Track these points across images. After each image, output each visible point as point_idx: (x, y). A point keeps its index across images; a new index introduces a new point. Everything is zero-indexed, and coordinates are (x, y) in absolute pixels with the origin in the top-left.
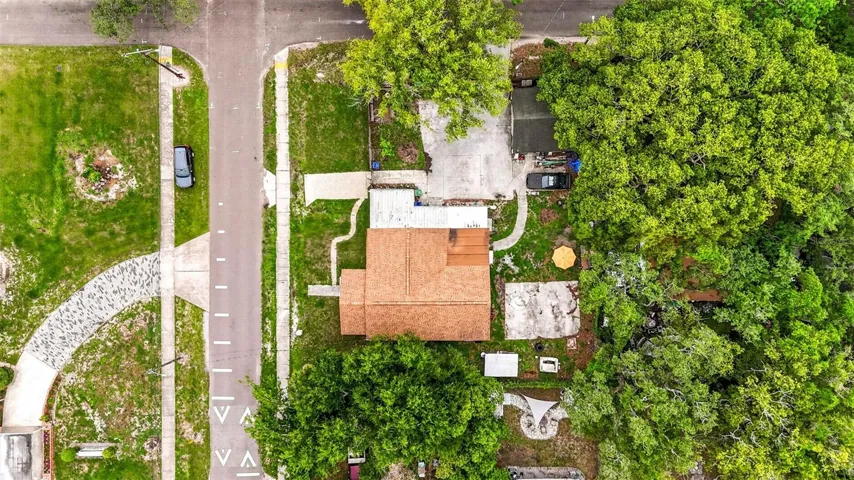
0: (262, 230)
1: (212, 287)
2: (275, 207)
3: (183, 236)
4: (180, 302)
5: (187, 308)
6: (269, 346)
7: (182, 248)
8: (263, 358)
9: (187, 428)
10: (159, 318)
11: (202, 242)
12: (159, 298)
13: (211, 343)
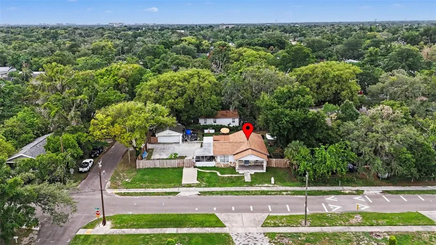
0: (214, 196)
1: (252, 212)
2: (200, 192)
3: (219, 223)
4: (265, 225)
5: (269, 222)
6: (284, 193)
7: (226, 224)
8: (292, 195)
9: (353, 221)
10: (279, 233)
11: (222, 217)
12: (264, 233)
13: (289, 212)
